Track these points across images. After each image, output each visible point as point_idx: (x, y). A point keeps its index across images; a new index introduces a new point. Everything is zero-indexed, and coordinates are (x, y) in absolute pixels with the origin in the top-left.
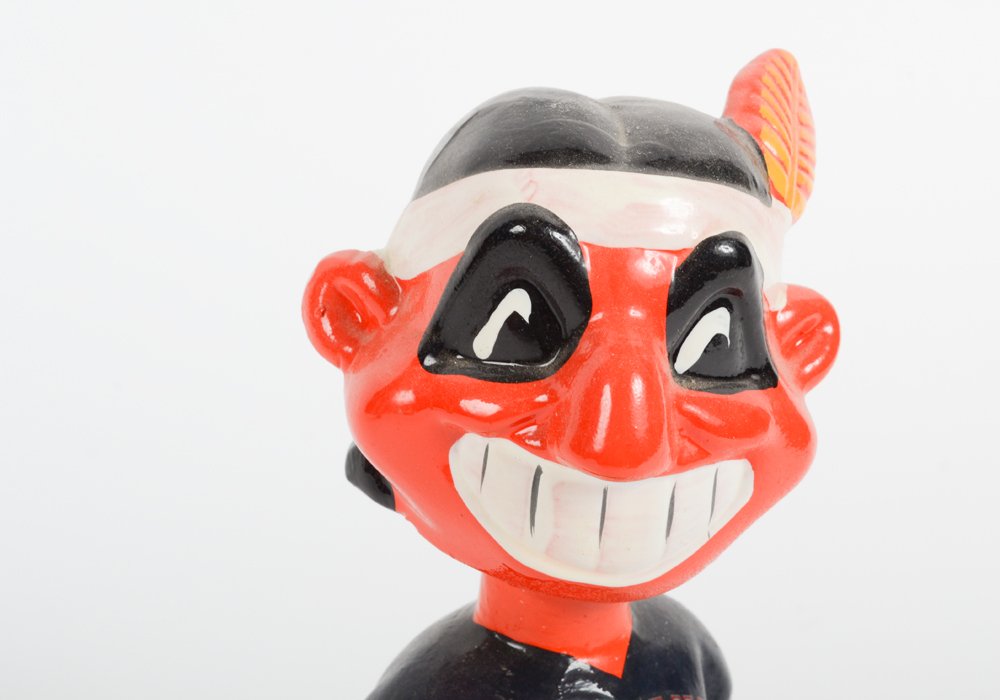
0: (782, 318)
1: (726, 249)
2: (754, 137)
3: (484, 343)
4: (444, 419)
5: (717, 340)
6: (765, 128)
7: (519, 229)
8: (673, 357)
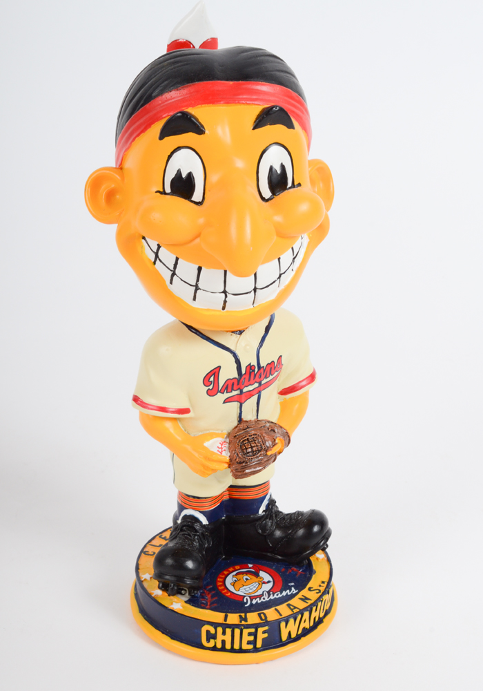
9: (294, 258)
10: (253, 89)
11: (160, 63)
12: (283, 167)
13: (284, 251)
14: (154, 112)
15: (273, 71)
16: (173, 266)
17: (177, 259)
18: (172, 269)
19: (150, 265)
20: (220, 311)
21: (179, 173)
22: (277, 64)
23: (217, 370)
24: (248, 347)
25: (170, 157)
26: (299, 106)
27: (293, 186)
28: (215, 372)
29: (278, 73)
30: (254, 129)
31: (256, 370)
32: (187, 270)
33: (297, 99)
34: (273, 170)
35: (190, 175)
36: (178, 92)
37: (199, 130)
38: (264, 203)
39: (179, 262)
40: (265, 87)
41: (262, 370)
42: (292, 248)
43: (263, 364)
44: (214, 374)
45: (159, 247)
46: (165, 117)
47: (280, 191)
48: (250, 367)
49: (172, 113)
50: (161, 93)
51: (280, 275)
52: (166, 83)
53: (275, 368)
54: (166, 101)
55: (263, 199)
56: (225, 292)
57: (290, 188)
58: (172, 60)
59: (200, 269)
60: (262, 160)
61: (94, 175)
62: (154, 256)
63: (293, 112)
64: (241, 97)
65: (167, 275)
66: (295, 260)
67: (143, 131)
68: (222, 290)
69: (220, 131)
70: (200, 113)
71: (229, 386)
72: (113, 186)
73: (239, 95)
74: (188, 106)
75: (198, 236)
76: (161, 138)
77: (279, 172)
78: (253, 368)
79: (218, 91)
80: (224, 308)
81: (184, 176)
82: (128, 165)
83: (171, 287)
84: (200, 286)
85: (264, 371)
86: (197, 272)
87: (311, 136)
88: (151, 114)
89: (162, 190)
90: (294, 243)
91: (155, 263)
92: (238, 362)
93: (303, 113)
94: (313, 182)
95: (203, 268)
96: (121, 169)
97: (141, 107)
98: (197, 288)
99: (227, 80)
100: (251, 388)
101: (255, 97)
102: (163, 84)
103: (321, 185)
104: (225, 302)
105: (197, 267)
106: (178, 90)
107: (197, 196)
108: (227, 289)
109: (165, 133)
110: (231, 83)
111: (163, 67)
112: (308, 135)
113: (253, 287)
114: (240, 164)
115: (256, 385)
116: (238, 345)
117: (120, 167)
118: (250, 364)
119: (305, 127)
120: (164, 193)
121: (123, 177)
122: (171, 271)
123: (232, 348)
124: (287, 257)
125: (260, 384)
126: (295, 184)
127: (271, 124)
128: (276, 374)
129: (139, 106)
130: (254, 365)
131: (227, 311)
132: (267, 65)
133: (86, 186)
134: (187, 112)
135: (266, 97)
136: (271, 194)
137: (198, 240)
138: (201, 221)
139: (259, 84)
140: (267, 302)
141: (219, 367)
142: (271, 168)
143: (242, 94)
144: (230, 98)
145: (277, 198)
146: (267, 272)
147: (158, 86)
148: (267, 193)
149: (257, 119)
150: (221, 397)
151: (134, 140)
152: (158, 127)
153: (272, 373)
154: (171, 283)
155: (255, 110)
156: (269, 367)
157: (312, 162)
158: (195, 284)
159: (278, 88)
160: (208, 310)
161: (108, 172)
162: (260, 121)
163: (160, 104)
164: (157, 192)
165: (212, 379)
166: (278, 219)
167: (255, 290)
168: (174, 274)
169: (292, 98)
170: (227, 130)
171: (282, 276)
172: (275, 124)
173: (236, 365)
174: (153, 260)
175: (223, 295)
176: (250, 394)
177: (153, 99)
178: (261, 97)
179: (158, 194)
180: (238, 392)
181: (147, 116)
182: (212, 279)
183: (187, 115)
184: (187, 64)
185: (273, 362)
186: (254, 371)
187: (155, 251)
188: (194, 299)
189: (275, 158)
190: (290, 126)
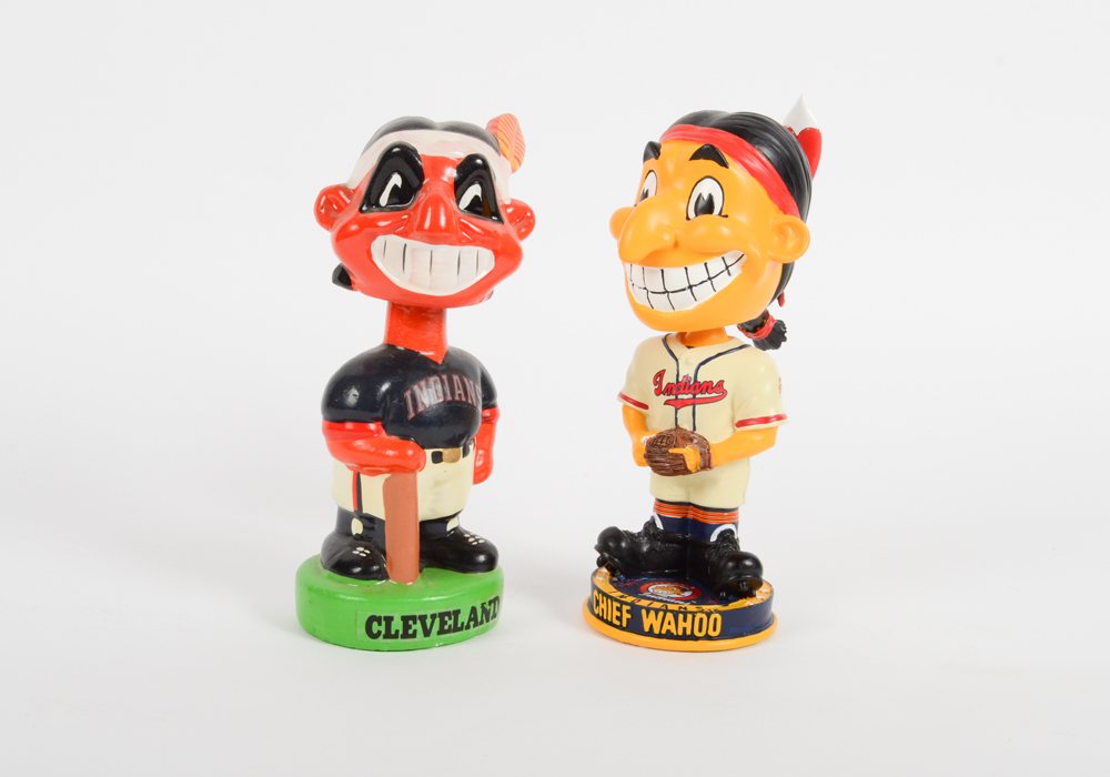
0: (509, 210)
1: (479, 161)
2: (495, 136)
3: (384, 200)
4: (370, 230)
5: (476, 197)
6: (499, 133)
7: (397, 150)
8: (458, 201)
12: (711, 197)
23: (663, 373)
24: (690, 361)
25: (646, 178)
28: (661, 374)
30: (690, 160)
38: (686, 221)
41: (697, 385)
42: (706, 265)
43: (700, 380)
44: (660, 376)
48: (687, 378)
53: (713, 388)
57: (714, 215)
71: (669, 390)
78: (690, 380)
85: (700, 387)
92: (678, 370)
100: (685, 397)
115: (690, 396)
116: (684, 357)
123: (678, 358)
125: (694, 396)
126: (722, 214)
127: (704, 159)
128: (715, 394)
130: (690, 378)
136: (694, 216)
141: (665, 370)
142: (700, 195)
149: (694, 153)
150: (664, 398)
153: (710, 392)
156: (706, 385)
165: (658, 380)
173: (676, 373)
176: (684, 403)
180: (674, 397)
185: (713, 382)
186: (690, 382)
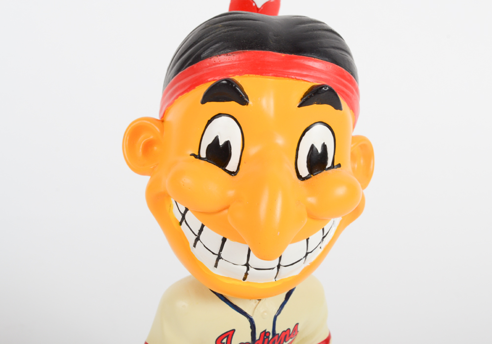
9: (324, 238)
10: (304, 65)
11: (215, 24)
12: (324, 147)
13: (314, 231)
14: (201, 73)
15: (327, 48)
16: (198, 231)
17: (203, 226)
18: (197, 234)
19: (176, 225)
20: (240, 281)
21: (216, 140)
22: (334, 40)
23: (231, 333)
24: (266, 314)
25: (210, 122)
26: (350, 85)
27: (333, 166)
28: (229, 335)
29: (332, 50)
30: (299, 106)
31: (271, 337)
32: (211, 238)
33: (349, 78)
34: (314, 149)
35: (227, 144)
36: (227, 57)
37: (242, 100)
38: (299, 181)
39: (204, 228)
40: (317, 64)
41: (276, 337)
42: (323, 229)
43: (279, 331)
44: (228, 337)
45: (187, 210)
46: (210, 81)
47: (317, 171)
48: (265, 334)
49: (218, 78)
50: (210, 55)
51: (307, 254)
52: (217, 45)
53: (290, 335)
54: (214, 64)
55: (299, 177)
56: (247, 265)
57: (329, 168)
58: (227, 23)
59: (224, 240)
60: (303, 138)
61: (135, 124)
62: (181, 217)
63: (343, 92)
64: (291, 71)
65: (192, 238)
66: (324, 239)
67: (187, 91)
68: (245, 262)
69: (264, 102)
70: (247, 82)
72: (152, 137)
73: (289, 68)
74: (235, 74)
75: (227, 208)
76: (203, 102)
77: (320, 151)
78: (267, 335)
79: (269, 62)
80: (244, 279)
81: (221, 143)
82: (169, 118)
83: (194, 250)
84: (222, 256)
85: (279, 337)
86: (221, 242)
87: (358, 116)
88: (197, 75)
89: (197, 154)
90: (325, 225)
91: (181, 223)
92: (253, 327)
93: (352, 92)
94: (353, 157)
95: (227, 239)
96: (163, 121)
97: (189, 66)
98: (219, 257)
99: (280, 51)
101: (305, 73)
102: (214, 46)
103: (362, 161)
104: (246, 274)
105: (222, 237)
106: (227, 55)
107: (232, 166)
108: (250, 263)
109: (208, 98)
110: (283, 55)
111: (218, 28)
112: (355, 115)
113: (277, 264)
114: (280, 141)
116: (256, 311)
117: (162, 120)
118: (265, 330)
119: (353, 108)
120: (198, 157)
121: (162, 130)
122: (196, 235)
123: (249, 313)
124: (316, 238)
126: (335, 164)
127: (318, 104)
128: (290, 340)
129: (187, 64)
130: (269, 332)
131: (248, 282)
132: (323, 40)
133: (125, 133)
134: (233, 80)
135: (318, 75)
136: (308, 173)
137: (226, 211)
138: (231, 193)
139: (311, 60)
140: (290, 277)
141: (234, 331)
142: (312, 147)
143: (293, 68)
144: (279, 72)
145: (314, 178)
146: (293, 251)
147: (208, 48)
148: (304, 172)
149: (304, 96)
151: (177, 97)
152: (202, 89)
153: (286, 340)
154: (195, 246)
155: (303, 87)
156: (284, 334)
157: (356, 139)
158: (217, 253)
159: (330, 66)
160: (228, 278)
161: (149, 122)
162: (306, 99)
163: (208, 66)
164: (191, 155)
165: (225, 341)
166: (311, 200)
167: (279, 266)
168: (198, 239)
169: (343, 77)
170: (272, 103)
171: (309, 255)
172: (322, 103)
173: (250, 331)
174: (180, 220)
175: (245, 268)
177: (201, 60)
178: (312, 73)
179: (193, 157)
181: (193, 76)
182: (235, 251)
183: (232, 84)
184: (241, 30)
185: (289, 329)
186: (268, 337)
187: (183, 212)
188: (216, 266)
189: (318, 137)
190: (338, 106)
